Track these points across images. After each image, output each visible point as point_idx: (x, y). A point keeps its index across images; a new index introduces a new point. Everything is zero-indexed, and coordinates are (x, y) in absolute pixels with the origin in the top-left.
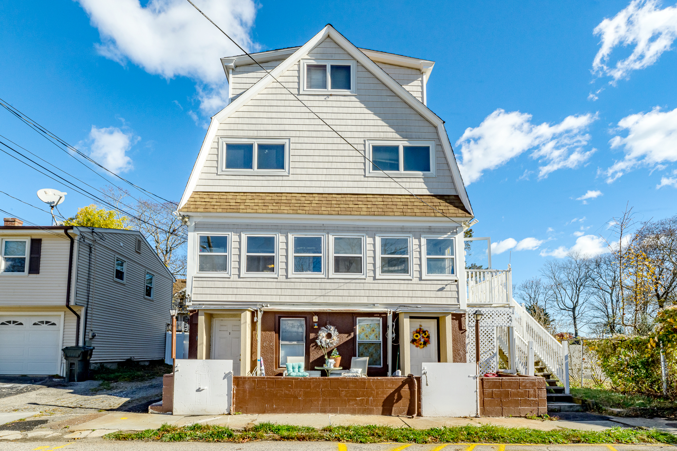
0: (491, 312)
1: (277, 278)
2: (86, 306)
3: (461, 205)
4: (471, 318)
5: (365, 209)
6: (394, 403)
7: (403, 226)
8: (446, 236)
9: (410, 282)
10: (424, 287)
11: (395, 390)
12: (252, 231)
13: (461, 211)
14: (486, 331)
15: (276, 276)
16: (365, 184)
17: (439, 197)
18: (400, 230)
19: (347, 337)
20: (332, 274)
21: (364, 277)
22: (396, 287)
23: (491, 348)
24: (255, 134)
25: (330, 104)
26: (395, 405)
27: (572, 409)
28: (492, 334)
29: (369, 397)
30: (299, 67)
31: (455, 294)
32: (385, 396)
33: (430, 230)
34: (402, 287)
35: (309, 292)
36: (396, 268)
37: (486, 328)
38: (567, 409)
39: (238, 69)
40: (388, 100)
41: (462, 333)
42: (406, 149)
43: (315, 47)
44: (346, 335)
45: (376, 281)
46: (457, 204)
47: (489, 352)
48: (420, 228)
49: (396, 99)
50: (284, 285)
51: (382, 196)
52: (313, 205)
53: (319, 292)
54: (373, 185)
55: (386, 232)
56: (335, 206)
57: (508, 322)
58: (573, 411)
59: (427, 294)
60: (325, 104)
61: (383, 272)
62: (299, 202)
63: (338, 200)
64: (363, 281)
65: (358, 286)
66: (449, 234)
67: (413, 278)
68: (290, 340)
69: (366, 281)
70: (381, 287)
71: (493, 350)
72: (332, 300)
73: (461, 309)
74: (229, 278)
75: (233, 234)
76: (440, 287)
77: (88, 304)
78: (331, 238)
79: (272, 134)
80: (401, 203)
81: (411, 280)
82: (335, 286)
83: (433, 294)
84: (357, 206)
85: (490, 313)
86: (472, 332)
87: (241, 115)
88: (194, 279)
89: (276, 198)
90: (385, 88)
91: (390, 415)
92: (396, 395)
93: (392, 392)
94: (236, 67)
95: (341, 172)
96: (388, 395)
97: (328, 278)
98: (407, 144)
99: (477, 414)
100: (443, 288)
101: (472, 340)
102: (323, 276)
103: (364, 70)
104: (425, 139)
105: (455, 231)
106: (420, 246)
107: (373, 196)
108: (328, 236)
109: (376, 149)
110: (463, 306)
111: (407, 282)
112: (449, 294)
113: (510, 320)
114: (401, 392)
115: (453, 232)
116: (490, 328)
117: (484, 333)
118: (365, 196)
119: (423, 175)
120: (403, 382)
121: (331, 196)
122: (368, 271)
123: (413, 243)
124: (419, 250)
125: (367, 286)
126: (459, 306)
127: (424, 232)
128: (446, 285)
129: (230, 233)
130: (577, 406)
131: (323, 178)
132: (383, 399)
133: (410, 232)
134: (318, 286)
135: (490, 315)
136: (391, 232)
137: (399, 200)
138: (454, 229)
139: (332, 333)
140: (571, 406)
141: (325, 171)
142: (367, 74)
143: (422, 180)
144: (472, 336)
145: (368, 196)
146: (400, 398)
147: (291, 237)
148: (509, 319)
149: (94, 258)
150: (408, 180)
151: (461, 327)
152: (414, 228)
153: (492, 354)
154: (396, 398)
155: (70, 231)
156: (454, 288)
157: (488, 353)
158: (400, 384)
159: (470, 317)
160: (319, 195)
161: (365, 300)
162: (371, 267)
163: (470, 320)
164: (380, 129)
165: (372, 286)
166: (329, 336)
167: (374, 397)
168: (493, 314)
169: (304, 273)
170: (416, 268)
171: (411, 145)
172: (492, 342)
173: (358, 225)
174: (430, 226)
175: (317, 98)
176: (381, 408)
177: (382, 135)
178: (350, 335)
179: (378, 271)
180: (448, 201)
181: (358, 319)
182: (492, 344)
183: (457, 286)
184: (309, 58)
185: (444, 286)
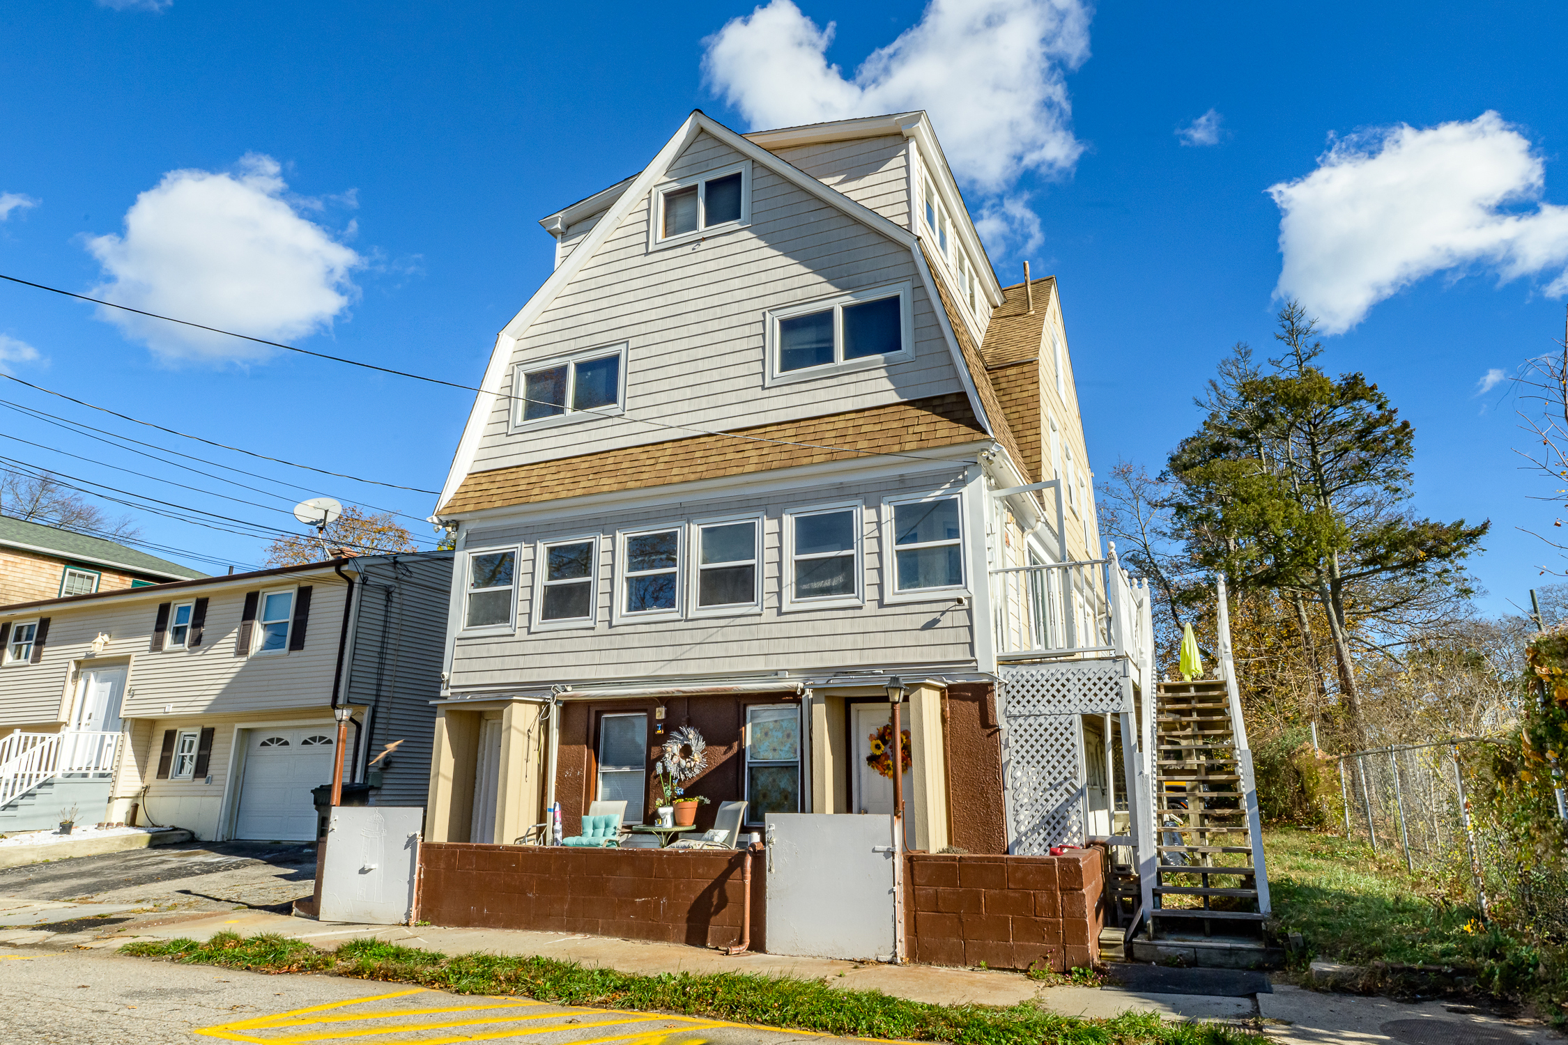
0: (1062, 674)
1: (593, 629)
2: (373, 704)
3: (968, 414)
4: (1011, 695)
5: (755, 460)
6: (710, 915)
7: (841, 483)
8: (938, 493)
9: (857, 613)
10: (890, 623)
11: (713, 883)
12: (555, 536)
13: (964, 429)
14: (1053, 726)
15: (591, 624)
16: (766, 405)
17: (920, 404)
18: (834, 493)
19: (725, 753)
20: (694, 609)
21: (757, 610)
22: (825, 628)
23: (1068, 775)
24: (572, 345)
25: (701, 257)
26: (713, 919)
27: (1233, 960)
28: (1069, 736)
29: (660, 897)
30: (649, 204)
31: (964, 635)
32: (693, 897)
33: (903, 484)
34: (841, 627)
35: (650, 654)
36: (827, 583)
37: (1051, 719)
38: (1218, 959)
39: (571, 231)
40: (812, 220)
41: (989, 736)
42: (848, 310)
43: (678, 157)
44: (723, 749)
45: (783, 618)
46: (958, 415)
47: (1063, 787)
48: (878, 482)
49: (826, 213)
50: (605, 643)
51: (797, 425)
52: (659, 467)
53: (668, 653)
54: (781, 402)
55: (805, 502)
56: (699, 461)
57: (1112, 700)
58: (1237, 966)
59: (896, 639)
60: (694, 258)
61: (800, 593)
62: (636, 464)
63: (708, 447)
64: (756, 620)
65: (746, 633)
66: (947, 486)
67: (863, 602)
68: (618, 764)
69: (763, 619)
70: (793, 630)
71: (1073, 781)
72: (692, 668)
73: (979, 671)
74: (513, 635)
75: (524, 545)
76: (929, 618)
77: (377, 701)
78: (696, 531)
79: (599, 339)
80: (833, 434)
81: (860, 608)
82: (699, 636)
83: (909, 639)
84: (740, 455)
85: (1059, 676)
86: (1016, 731)
87: (550, 316)
88: (457, 643)
89: (597, 463)
90: (805, 197)
91: (703, 944)
92: (716, 893)
93: (706, 886)
94: (568, 227)
95: (718, 387)
96: (699, 893)
97: (687, 620)
98: (849, 300)
99: (895, 955)
100: (936, 621)
101: (1017, 752)
102: (677, 616)
103: (766, 173)
104: (888, 281)
105: (961, 477)
106: (879, 524)
107: (779, 427)
108: (689, 528)
109: (789, 326)
110: (988, 663)
111: (850, 613)
112: (949, 636)
113: (1117, 694)
114: (726, 886)
115: (957, 481)
116: (1062, 719)
117: (1049, 732)
118: (763, 430)
119: (886, 360)
120: (730, 860)
121: (697, 441)
122: (766, 596)
123: (864, 517)
124: (876, 534)
125: (764, 631)
126: (974, 664)
127: (890, 491)
128: (943, 613)
129: (519, 545)
130: (1250, 950)
131: (685, 406)
132: (688, 905)
133: (857, 495)
134: (667, 638)
135: (1060, 682)
136: (817, 500)
137: (830, 427)
138: (958, 474)
139: (693, 742)
140: (1231, 951)
141: (688, 393)
142: (771, 180)
143: (883, 373)
144: (1017, 741)
145: (768, 429)
146: (723, 902)
147: (622, 539)
148: (1115, 691)
149: (398, 611)
150: (853, 378)
151: (987, 718)
152: (865, 484)
153: (1073, 791)
154: (715, 901)
155: (345, 568)
156: (962, 618)
157: (1061, 789)
158: (725, 866)
159: (1009, 692)
160: (676, 444)
161: (759, 665)
162: (771, 585)
163: (1011, 699)
164: (797, 282)
165: (776, 631)
166: (686, 751)
167: (668, 899)
168: (1068, 680)
169: (647, 611)
170: (871, 577)
171: (858, 301)
172: (1069, 757)
173: (747, 496)
174: (901, 476)
175: (679, 251)
176: (684, 926)
177: (799, 294)
178: (730, 748)
179: (789, 592)
180: (940, 410)
181: (750, 708)
182: (1069, 762)
183: (969, 612)
184: (669, 180)
185: (937, 615)
